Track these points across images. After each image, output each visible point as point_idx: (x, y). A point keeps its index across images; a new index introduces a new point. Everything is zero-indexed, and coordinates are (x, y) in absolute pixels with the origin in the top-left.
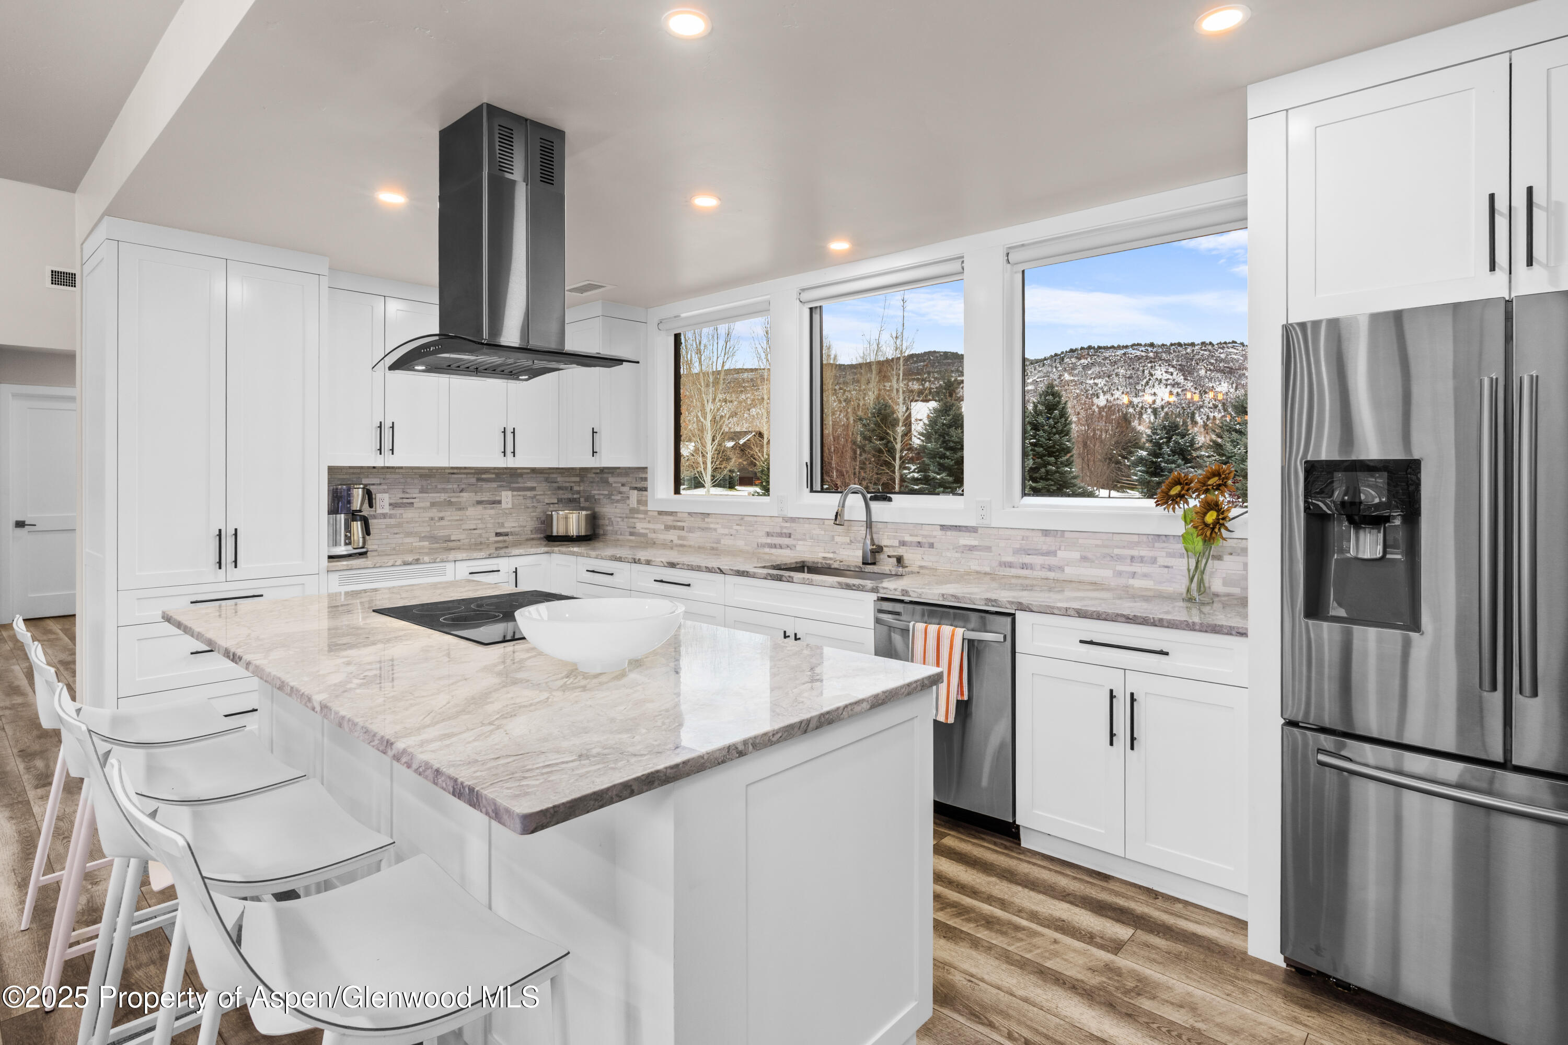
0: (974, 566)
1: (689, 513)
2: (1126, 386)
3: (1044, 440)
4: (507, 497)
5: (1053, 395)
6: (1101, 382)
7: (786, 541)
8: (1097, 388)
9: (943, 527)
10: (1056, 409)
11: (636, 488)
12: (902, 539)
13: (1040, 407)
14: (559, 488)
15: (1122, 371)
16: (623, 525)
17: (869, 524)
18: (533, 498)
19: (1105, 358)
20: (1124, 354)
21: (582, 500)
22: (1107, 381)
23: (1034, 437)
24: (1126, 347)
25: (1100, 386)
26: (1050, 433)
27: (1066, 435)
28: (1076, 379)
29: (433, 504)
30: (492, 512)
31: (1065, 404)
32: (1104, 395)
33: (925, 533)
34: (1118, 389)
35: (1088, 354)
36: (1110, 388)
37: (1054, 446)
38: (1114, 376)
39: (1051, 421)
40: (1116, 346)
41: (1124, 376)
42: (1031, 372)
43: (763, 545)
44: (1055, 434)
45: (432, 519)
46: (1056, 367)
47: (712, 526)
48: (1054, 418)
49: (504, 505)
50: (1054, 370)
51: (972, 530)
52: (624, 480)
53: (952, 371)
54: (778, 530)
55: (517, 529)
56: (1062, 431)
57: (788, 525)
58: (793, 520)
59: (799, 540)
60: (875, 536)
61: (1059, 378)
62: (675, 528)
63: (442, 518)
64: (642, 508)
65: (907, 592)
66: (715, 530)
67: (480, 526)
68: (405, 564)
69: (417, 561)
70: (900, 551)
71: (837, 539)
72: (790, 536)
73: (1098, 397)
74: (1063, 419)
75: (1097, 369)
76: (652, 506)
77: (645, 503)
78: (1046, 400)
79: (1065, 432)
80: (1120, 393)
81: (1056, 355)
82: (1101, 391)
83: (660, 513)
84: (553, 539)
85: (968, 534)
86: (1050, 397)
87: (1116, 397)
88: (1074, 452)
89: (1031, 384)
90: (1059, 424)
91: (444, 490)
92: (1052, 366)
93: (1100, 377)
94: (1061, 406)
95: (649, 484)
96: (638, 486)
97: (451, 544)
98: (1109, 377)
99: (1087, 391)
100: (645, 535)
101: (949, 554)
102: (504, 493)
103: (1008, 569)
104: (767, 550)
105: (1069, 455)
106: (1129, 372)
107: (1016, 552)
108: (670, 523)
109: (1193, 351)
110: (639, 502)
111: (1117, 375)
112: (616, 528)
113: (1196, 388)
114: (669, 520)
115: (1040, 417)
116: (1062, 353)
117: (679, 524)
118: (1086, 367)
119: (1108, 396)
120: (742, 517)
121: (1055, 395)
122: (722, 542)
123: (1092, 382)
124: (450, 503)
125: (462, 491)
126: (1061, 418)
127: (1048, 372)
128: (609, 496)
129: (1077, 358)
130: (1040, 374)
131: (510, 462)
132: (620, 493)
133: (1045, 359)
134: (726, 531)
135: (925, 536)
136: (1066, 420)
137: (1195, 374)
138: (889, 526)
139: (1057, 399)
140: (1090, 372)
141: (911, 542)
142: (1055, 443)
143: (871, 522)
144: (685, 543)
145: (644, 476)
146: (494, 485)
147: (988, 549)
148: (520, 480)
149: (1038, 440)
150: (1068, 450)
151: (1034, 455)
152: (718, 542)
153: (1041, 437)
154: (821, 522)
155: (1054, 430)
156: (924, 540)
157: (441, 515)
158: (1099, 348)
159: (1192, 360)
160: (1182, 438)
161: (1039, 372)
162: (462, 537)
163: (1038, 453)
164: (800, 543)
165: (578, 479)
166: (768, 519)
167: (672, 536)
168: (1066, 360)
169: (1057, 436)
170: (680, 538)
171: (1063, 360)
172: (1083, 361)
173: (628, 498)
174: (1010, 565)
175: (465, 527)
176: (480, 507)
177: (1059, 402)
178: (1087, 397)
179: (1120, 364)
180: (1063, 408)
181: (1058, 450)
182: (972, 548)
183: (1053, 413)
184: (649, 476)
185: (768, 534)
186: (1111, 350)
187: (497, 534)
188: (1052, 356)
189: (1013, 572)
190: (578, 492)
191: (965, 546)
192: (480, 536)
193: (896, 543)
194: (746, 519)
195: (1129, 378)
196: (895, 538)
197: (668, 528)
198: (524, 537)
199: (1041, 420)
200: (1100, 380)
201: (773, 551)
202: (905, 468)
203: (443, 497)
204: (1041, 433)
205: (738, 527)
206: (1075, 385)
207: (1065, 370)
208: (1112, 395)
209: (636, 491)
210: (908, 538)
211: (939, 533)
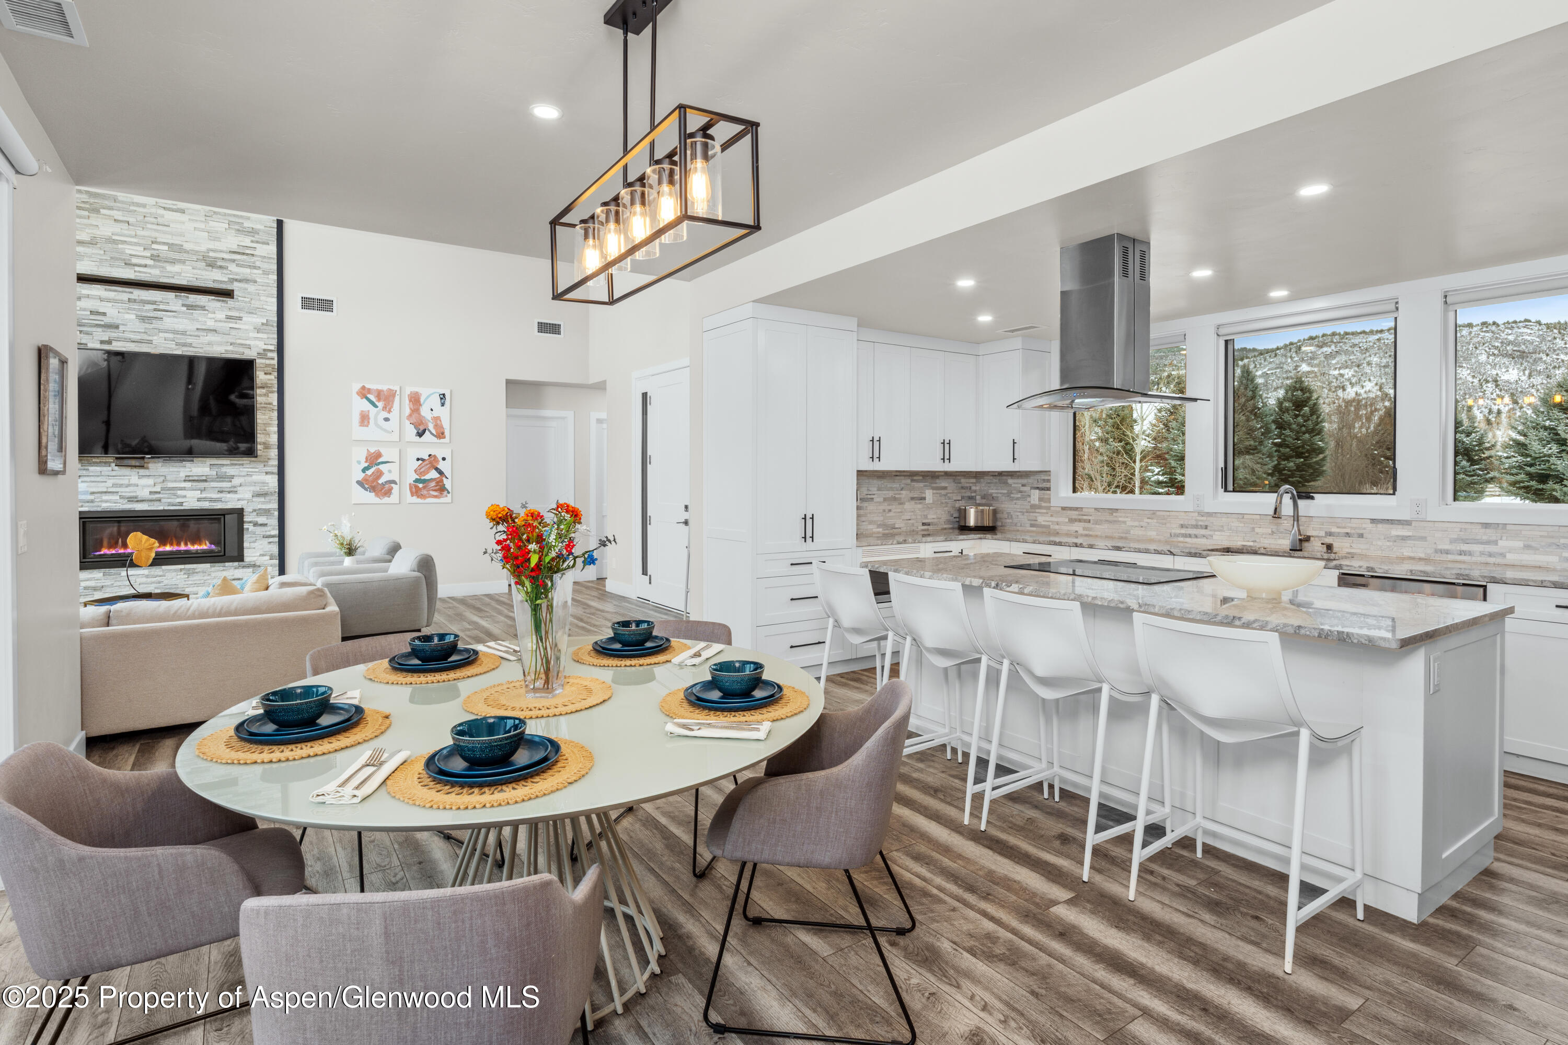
0: (1407, 552)
1: (1096, 509)
2: (1380, 376)
3: (1290, 440)
4: (929, 495)
5: (1302, 390)
6: (1348, 373)
7: (1203, 532)
8: (1342, 380)
9: (1373, 521)
10: (1305, 406)
11: (1038, 488)
12: (1328, 530)
13: (1287, 404)
14: (962, 488)
15: (1375, 360)
16: (1024, 519)
17: (1296, 517)
18: (945, 495)
19: (1354, 345)
20: (1379, 340)
21: (978, 497)
22: (1356, 372)
23: (1279, 436)
24: (1381, 331)
25: (1346, 377)
26: (1298, 432)
27: (1318, 434)
28: (1316, 369)
29: (885, 500)
30: (920, 506)
31: (1317, 399)
32: (1352, 387)
33: (1354, 525)
34: (1370, 380)
35: (1332, 342)
36: (1360, 380)
37: (1303, 447)
38: (1365, 365)
39: (1300, 420)
40: (1368, 330)
41: (1378, 365)
42: (1260, 364)
43: (1177, 535)
44: (1304, 433)
45: (884, 511)
46: (1291, 357)
47: (1120, 519)
48: (1303, 416)
49: (927, 501)
50: (1289, 360)
51: (1407, 523)
52: (1024, 481)
53: (1165, 365)
54: (1194, 523)
55: (935, 521)
56: (1313, 430)
57: (1204, 518)
58: (1210, 514)
59: (1215, 531)
60: (1301, 528)
61: (1295, 369)
62: (1080, 521)
63: (890, 511)
64: (1044, 504)
65: (1372, 568)
66: (1124, 522)
67: (913, 517)
68: (899, 543)
69: (905, 542)
70: (1329, 540)
71: (1257, 530)
72: (1206, 527)
73: (1344, 390)
74: (1315, 417)
75: (1343, 358)
76: (1055, 502)
77: (1049, 500)
78: (1293, 395)
79: (1316, 431)
80: (1373, 384)
81: (1291, 344)
82: (1348, 383)
83: (1064, 509)
84: (964, 529)
85: (1400, 526)
86: (1299, 393)
87: (1367, 389)
88: (1327, 452)
89: (1261, 376)
90: (1310, 423)
91: (891, 489)
92: (1286, 356)
93: (1347, 367)
94: (1311, 403)
95: (1053, 485)
96: (1040, 486)
97: (895, 531)
98: (1358, 366)
99: (1330, 383)
100: (1048, 527)
101: (1380, 543)
102: (927, 491)
103: (1445, 555)
104: (1181, 539)
105: (1321, 456)
106: (1384, 361)
107: (1452, 541)
108: (1074, 517)
109: (1471, 333)
110: (1041, 499)
111: (1369, 364)
112: (1015, 520)
113: (1474, 377)
114: (1074, 514)
115: (1286, 415)
116: (1299, 341)
117: (1085, 517)
118: (1328, 357)
119: (1357, 389)
120: (1154, 513)
121: (1303, 390)
122: (1132, 532)
123: (1336, 372)
124: (895, 499)
125: (902, 489)
126: (1311, 415)
127: (1281, 363)
128: (1009, 494)
129: (1318, 346)
130: (1273, 365)
131: (947, 467)
132: (1021, 492)
133: (1278, 349)
134: (1136, 524)
135: (1354, 528)
136: (1318, 418)
137: (1473, 360)
138: (1314, 519)
139: (1307, 395)
140: (1334, 362)
141: (1339, 533)
142: (1304, 443)
143: (1298, 516)
144: (1091, 533)
145: (1046, 478)
146: (921, 485)
147: (1423, 539)
148: (937, 481)
149: (1284, 440)
150: (1321, 450)
151: (1279, 457)
152: (1128, 532)
153: (1287, 436)
154: (1241, 516)
155: (1304, 429)
156: (1353, 531)
157: (890, 508)
158: (1347, 334)
159: (1469, 343)
160: (1468, 436)
161: (1270, 363)
162: (902, 525)
163: (1284, 454)
164: (1217, 533)
165: (974, 480)
166: (1183, 514)
167: (1078, 527)
168: (1303, 349)
169: (1307, 436)
170: (1084, 529)
171: (1300, 348)
172: (1325, 349)
173: (1029, 496)
174: (1447, 552)
175: (903, 517)
176: (913, 502)
177: (1309, 398)
178: (1330, 390)
179: (1372, 351)
180: (1315, 404)
181: (1308, 451)
182: (1404, 538)
183: (1302, 409)
184: (1052, 478)
185: (1182, 526)
186: (1361, 336)
187: (924, 524)
188: (1286, 346)
189: (1450, 557)
190: (975, 491)
191: (1398, 536)
192: (913, 525)
193: (1322, 534)
194: (1158, 513)
195: (1384, 367)
196: (1321, 529)
197: (1072, 521)
198: (940, 527)
199: (1287, 417)
200: (1347, 371)
201: (1188, 540)
202: (1149, 471)
203: (890, 494)
204: (1287, 432)
205: (1149, 521)
206: (1316, 376)
207: (1303, 360)
208: (1363, 387)
209: (1037, 491)
210: (1334, 530)
211: (1369, 526)
